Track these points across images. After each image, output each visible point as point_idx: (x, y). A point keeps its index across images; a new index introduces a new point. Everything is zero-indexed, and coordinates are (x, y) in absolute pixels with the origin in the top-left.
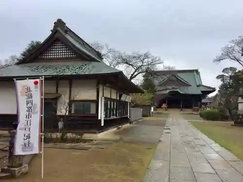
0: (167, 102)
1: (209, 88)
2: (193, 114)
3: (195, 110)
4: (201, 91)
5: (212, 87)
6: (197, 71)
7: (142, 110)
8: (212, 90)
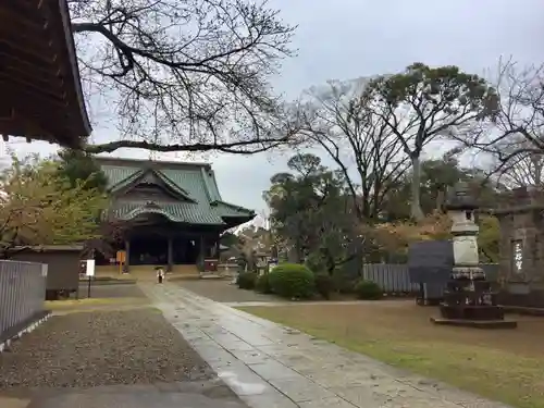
0: (127, 245)
1: (241, 209)
2: (201, 278)
3: (205, 268)
4: (223, 218)
5: (245, 207)
6: (208, 167)
7: (45, 267)
8: (247, 215)
